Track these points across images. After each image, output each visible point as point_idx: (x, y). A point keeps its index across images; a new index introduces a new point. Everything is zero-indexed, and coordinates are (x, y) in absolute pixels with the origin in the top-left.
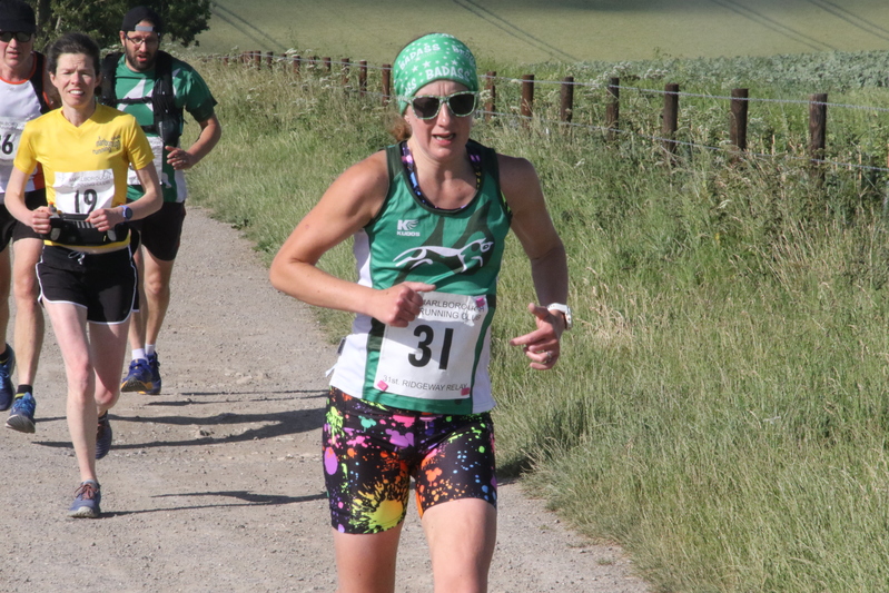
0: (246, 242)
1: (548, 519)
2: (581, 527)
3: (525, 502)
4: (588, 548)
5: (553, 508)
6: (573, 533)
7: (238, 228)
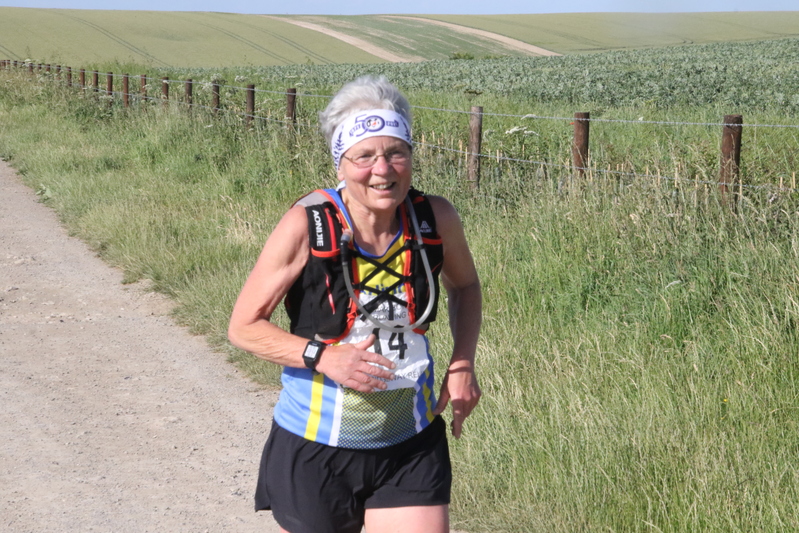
0: (11, 169)
1: (230, 369)
2: (253, 376)
3: (212, 355)
4: (260, 393)
5: (231, 361)
6: (248, 380)
7: (6, 161)
